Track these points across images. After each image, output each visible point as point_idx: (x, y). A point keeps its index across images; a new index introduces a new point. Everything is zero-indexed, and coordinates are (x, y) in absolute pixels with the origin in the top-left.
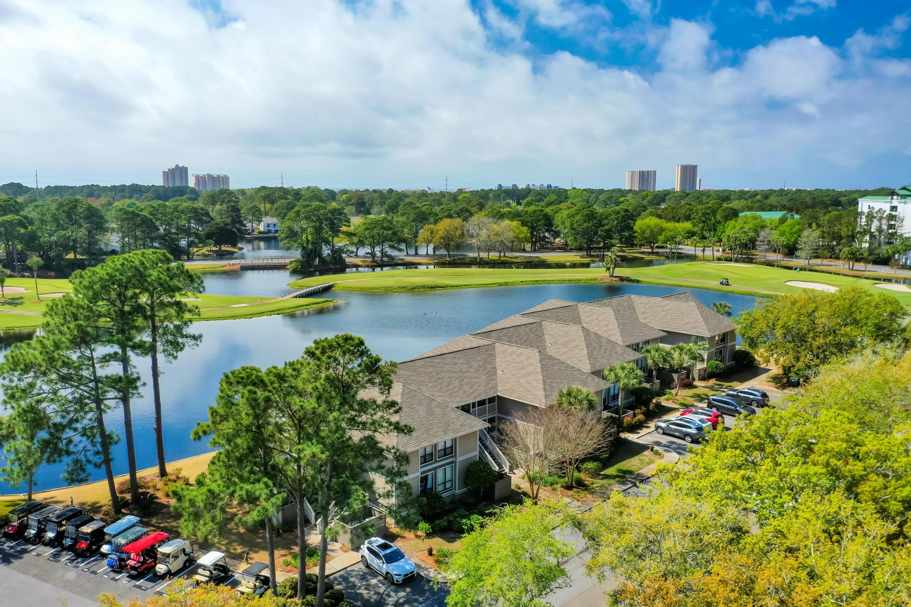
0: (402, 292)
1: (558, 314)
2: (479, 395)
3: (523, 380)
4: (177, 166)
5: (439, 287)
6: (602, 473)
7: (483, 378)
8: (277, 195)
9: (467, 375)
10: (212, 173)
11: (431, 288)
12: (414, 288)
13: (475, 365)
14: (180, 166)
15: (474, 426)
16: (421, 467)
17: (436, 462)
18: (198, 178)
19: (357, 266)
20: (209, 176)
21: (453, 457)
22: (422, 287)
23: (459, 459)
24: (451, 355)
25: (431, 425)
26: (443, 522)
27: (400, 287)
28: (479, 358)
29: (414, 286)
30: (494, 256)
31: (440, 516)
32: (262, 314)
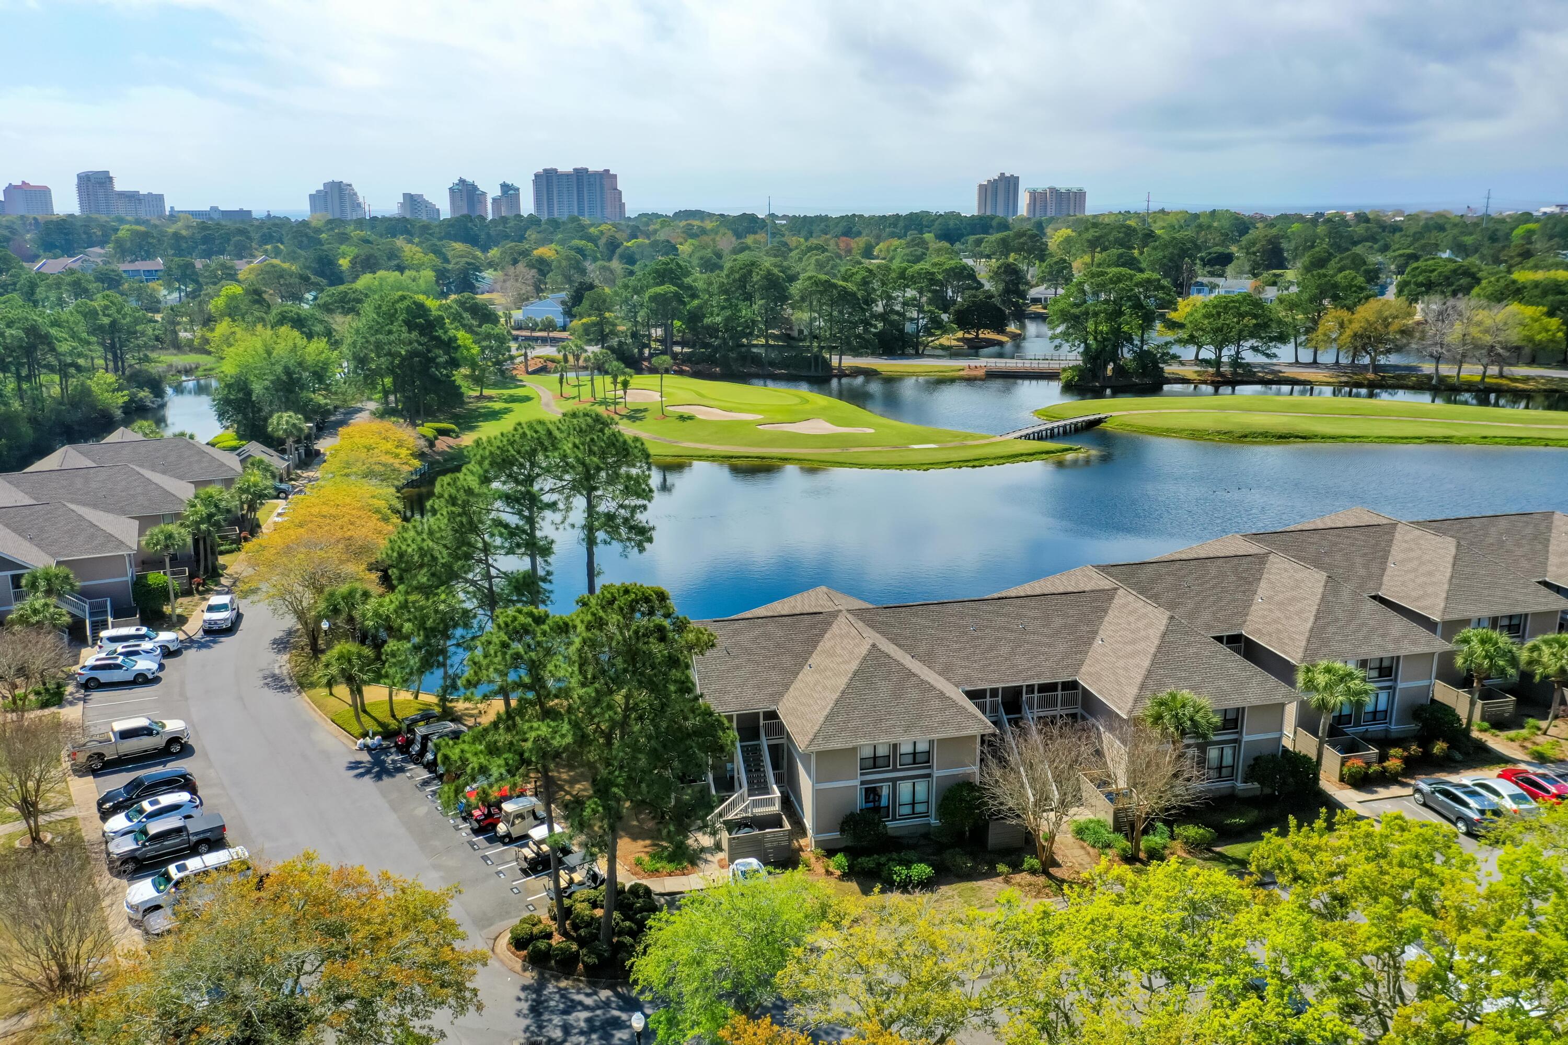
0: (1221, 441)
1: (1338, 540)
2: (1039, 675)
3: (1121, 663)
4: (1002, 174)
5: (1297, 437)
6: (1218, 849)
7: (1062, 647)
8: (1111, 238)
9: (1032, 638)
10: (1057, 186)
11: (1280, 437)
12: (1246, 436)
13: (1058, 622)
14: (1007, 175)
15: (966, 728)
16: (862, 774)
17: (895, 769)
18: (1034, 195)
19: (1184, 381)
20: (1054, 191)
21: (929, 767)
22: (1261, 434)
23: (937, 773)
24: (1019, 600)
25: (890, 714)
26: (867, 862)
27: (1219, 433)
28: (1071, 612)
29: (1247, 431)
30: (1471, 372)
31: (867, 852)
32: (948, 464)
